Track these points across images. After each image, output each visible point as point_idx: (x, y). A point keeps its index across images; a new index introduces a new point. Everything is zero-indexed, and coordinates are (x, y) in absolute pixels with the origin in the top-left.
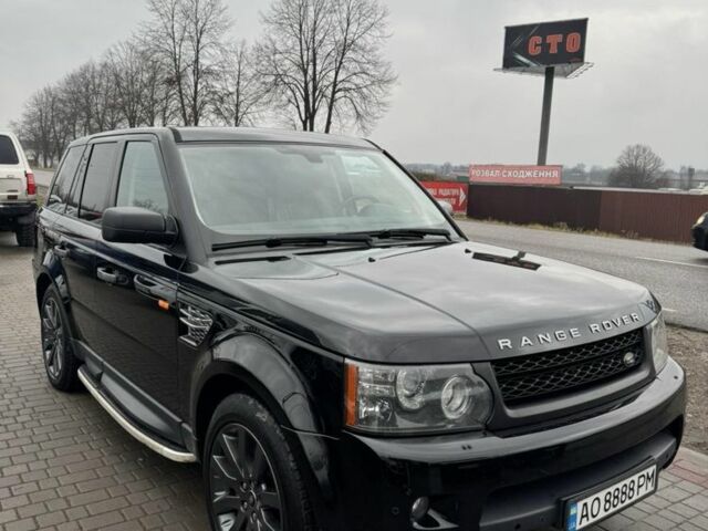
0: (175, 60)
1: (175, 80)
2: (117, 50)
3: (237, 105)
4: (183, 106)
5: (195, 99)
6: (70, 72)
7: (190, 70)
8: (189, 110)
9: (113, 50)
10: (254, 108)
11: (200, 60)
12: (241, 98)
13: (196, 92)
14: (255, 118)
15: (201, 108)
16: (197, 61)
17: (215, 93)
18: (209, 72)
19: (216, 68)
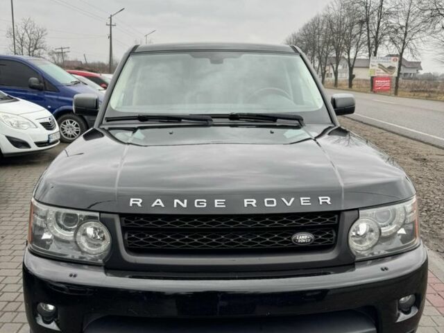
0: (366, 7)
1: (365, 21)
2: (333, 5)
3: (406, 34)
4: (369, 38)
5: (377, 33)
6: (307, 22)
7: (376, 13)
8: (372, 41)
9: (330, 6)
10: (418, 35)
11: (383, 6)
12: (409, 29)
13: (378, 28)
14: (417, 43)
15: (381, 38)
16: (381, 6)
17: (392, 27)
18: (389, 13)
19: (394, 9)
